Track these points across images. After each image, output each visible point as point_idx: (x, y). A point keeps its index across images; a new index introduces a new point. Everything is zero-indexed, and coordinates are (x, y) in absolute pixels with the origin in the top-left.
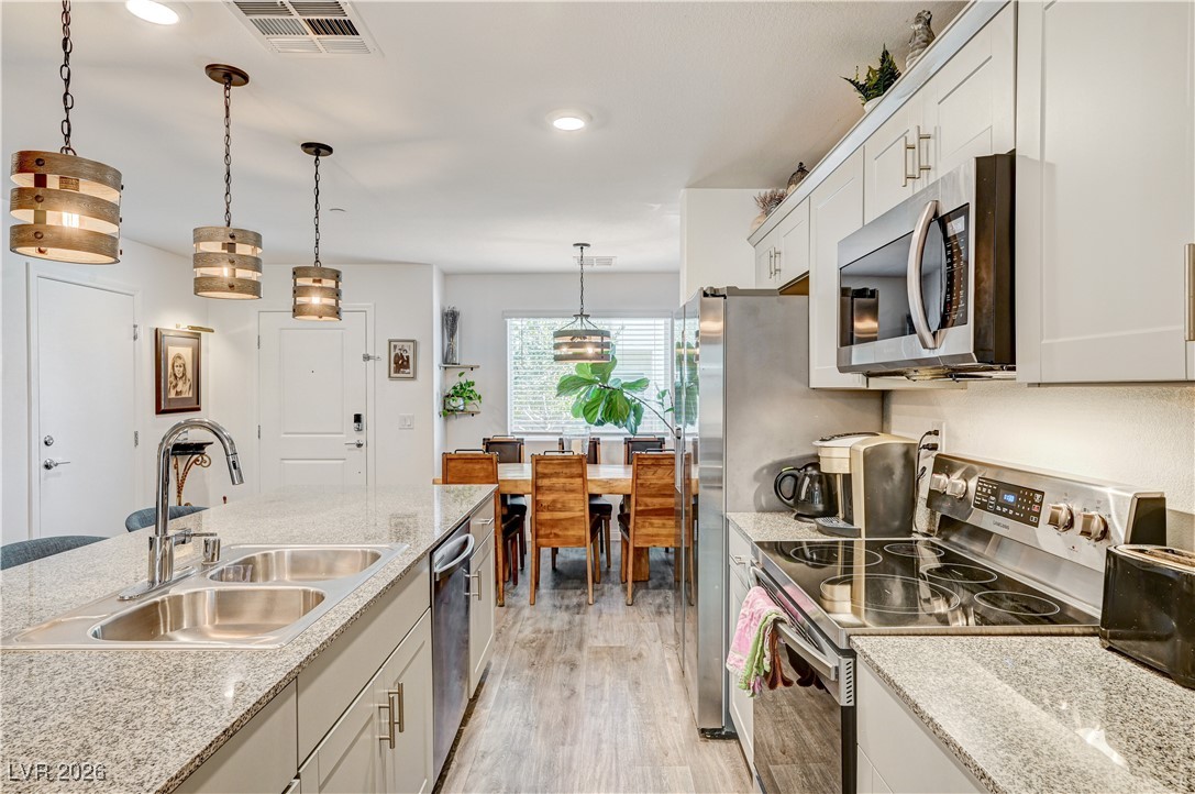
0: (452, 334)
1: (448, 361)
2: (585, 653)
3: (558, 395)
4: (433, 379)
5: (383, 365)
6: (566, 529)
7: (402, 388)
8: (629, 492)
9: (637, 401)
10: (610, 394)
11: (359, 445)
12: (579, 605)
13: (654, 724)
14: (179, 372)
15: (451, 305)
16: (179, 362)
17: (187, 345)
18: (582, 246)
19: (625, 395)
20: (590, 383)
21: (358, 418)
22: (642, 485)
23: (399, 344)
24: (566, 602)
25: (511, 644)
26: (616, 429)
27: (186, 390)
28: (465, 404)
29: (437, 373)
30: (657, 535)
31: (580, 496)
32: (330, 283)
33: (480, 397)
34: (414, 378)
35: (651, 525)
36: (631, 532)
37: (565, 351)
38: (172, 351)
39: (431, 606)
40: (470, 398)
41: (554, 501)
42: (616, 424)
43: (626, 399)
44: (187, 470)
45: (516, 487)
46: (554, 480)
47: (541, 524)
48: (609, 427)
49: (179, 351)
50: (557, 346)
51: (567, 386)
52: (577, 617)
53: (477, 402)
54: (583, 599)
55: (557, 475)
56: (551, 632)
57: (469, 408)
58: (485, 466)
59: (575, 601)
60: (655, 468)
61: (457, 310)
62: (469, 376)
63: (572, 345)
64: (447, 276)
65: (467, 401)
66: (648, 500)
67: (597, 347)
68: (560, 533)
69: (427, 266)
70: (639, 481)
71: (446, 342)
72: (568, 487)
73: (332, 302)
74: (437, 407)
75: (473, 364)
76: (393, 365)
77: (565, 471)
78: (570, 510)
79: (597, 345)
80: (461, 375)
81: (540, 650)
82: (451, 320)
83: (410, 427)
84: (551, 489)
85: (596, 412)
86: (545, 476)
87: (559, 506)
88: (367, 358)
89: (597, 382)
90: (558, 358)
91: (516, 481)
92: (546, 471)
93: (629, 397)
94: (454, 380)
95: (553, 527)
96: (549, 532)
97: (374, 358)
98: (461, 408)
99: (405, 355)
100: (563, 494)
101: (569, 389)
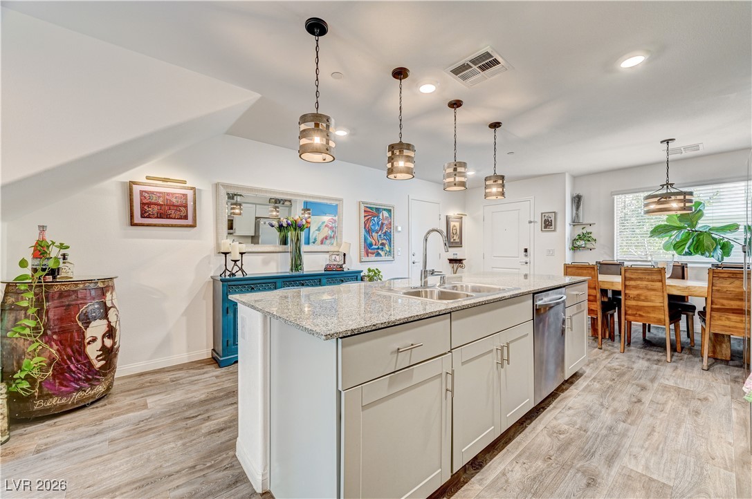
0: (578, 208)
1: (575, 222)
2: (656, 385)
3: (651, 237)
4: (566, 230)
5: (539, 225)
6: (648, 312)
7: (548, 235)
8: (706, 295)
9: (726, 240)
10: (698, 235)
11: (526, 263)
12: (659, 361)
13: (707, 439)
14: (454, 231)
15: (577, 192)
16: (455, 228)
17: (457, 222)
18: (668, 141)
19: (713, 235)
20: (679, 228)
21: (526, 250)
22: (718, 291)
23: (547, 215)
24: (648, 357)
25: (602, 367)
26: (703, 259)
27: (456, 238)
28: (586, 244)
29: (568, 228)
30: (736, 327)
31: (660, 294)
32: (500, 182)
33: (595, 240)
34: (554, 230)
35: (729, 319)
36: (708, 322)
37: (653, 207)
38: (452, 224)
39: (533, 319)
40: (589, 241)
41: (638, 295)
42: (702, 254)
43: (713, 238)
44: (457, 269)
45: (613, 285)
46: (639, 282)
47: (629, 307)
48: (697, 257)
49: (454, 224)
50: (646, 205)
51: (658, 231)
52: (655, 367)
53: (594, 243)
54: (663, 358)
55: (641, 279)
56: (632, 368)
57: (588, 246)
58: (590, 272)
59: (656, 358)
60: (732, 280)
61: (581, 194)
62: (588, 229)
63: (659, 202)
64: (575, 178)
65: (586, 242)
66: (725, 302)
67: (681, 202)
68: (644, 314)
69: (563, 174)
70: (714, 288)
71: (574, 212)
72: (650, 287)
73: (500, 190)
74: (568, 245)
75: (591, 222)
76: (543, 225)
77: (647, 277)
78: (651, 301)
79: (680, 201)
80: (583, 229)
81: (621, 375)
82: (577, 200)
83: (552, 255)
84: (636, 287)
85: (684, 248)
86: (631, 279)
87: (642, 298)
88: (530, 222)
89: (685, 228)
90: (648, 212)
91: (613, 282)
92: (632, 277)
93: (717, 237)
94: (579, 231)
95: (638, 310)
96: (635, 313)
97: (534, 222)
98: (583, 246)
99: (550, 219)
100: (646, 291)
101: (660, 233)
